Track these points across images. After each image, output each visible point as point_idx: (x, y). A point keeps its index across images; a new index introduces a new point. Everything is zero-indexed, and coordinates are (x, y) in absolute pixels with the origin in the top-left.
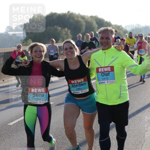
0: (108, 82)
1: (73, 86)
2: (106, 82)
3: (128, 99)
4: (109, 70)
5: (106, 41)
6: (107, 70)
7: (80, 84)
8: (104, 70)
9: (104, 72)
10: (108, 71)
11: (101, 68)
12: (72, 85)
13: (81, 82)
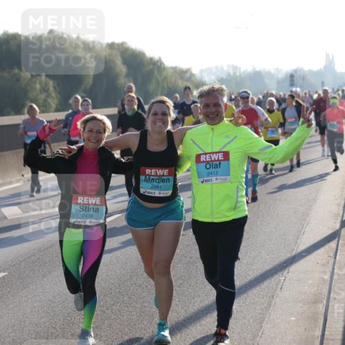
0: (216, 179)
1: (146, 180)
2: (214, 178)
3: (247, 213)
4: (220, 159)
5: (214, 110)
6: (216, 159)
7: (161, 179)
8: (211, 158)
9: (212, 161)
10: (218, 160)
11: (206, 154)
12: (146, 177)
13: (163, 175)
